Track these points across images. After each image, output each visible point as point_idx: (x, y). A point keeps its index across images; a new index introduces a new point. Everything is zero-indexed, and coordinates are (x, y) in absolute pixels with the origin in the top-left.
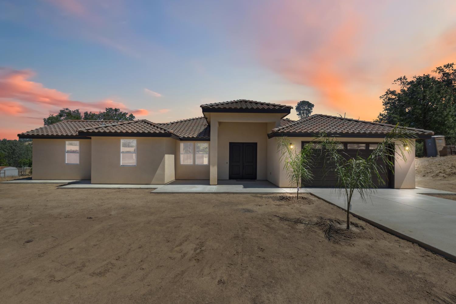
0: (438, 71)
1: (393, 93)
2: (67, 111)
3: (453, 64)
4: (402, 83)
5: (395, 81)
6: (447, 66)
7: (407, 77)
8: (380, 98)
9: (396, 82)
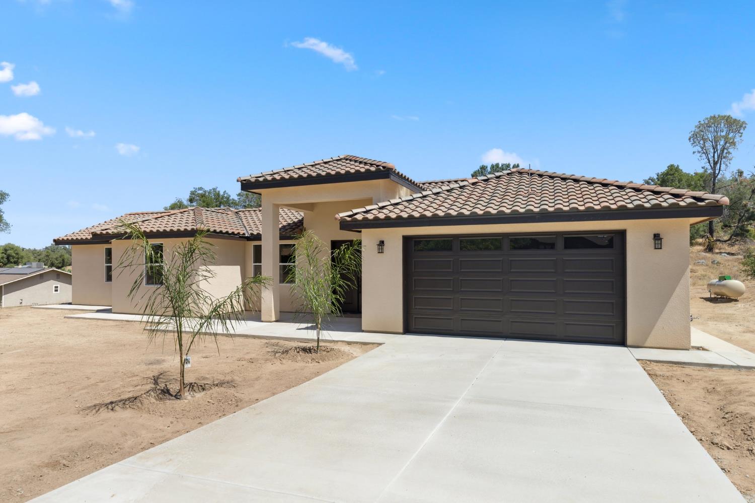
2: (200, 192)
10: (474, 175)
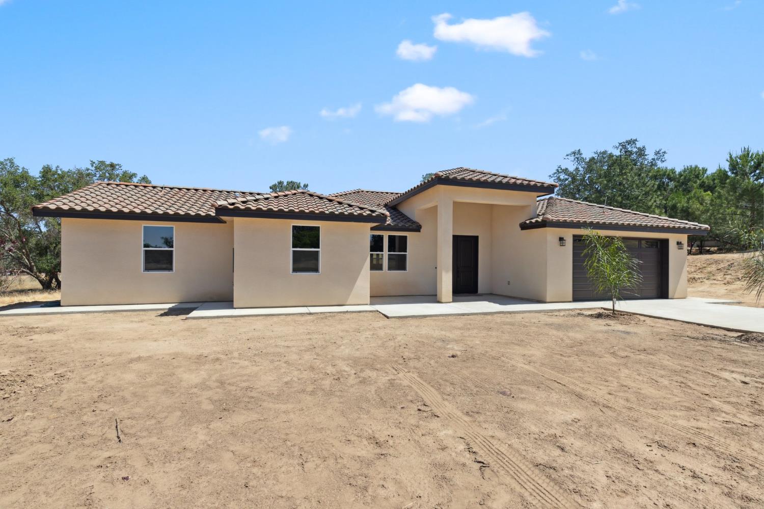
0: (621, 147)
1: (565, 171)
3: (636, 140)
4: (576, 159)
5: (567, 155)
6: (629, 142)
7: (582, 151)
8: (549, 178)
9: (568, 157)
10: (274, 188)
